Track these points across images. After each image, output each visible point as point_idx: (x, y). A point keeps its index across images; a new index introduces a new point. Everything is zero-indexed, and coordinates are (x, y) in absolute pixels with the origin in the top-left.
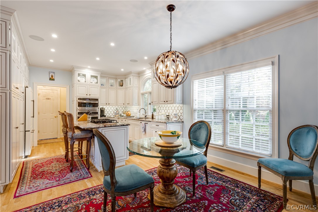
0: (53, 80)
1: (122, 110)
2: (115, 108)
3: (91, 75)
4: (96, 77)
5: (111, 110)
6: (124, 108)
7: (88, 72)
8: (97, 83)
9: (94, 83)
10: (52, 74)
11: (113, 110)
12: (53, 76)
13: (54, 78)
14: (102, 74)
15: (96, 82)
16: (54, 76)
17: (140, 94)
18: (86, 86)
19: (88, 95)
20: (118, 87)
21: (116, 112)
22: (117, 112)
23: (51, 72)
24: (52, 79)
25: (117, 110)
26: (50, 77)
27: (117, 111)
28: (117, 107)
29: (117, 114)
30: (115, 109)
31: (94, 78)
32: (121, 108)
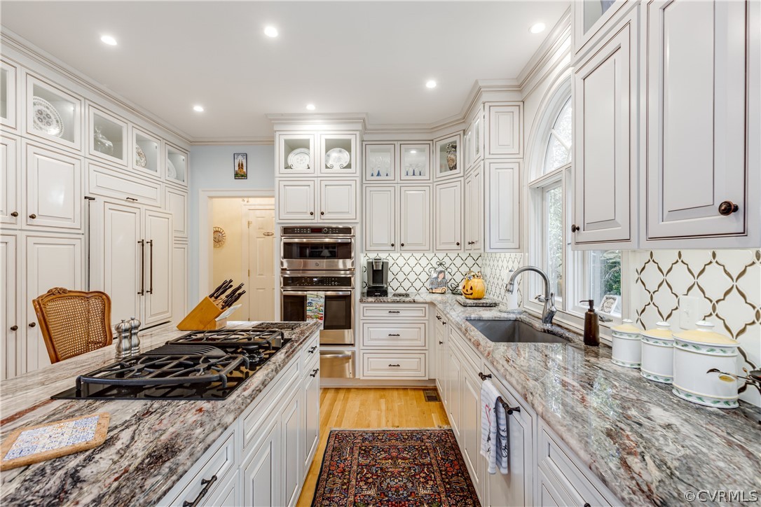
0: (244, 176)
1: (464, 269)
2: (434, 262)
3: (326, 140)
4: (346, 146)
5: (418, 269)
6: (470, 262)
7: (317, 132)
8: (349, 166)
9: (337, 168)
10: (240, 159)
11: (426, 269)
12: (242, 165)
13: (245, 170)
14: (365, 130)
15: (345, 165)
16: (245, 165)
17: (526, 190)
18: (311, 183)
19: (317, 214)
20: (439, 175)
21: (435, 275)
22: (441, 276)
23: (238, 154)
24: (240, 175)
25: (441, 268)
26: (237, 168)
27: (441, 272)
28: (441, 255)
29: (439, 285)
30: (436, 266)
31: (340, 151)
32: (458, 262)
